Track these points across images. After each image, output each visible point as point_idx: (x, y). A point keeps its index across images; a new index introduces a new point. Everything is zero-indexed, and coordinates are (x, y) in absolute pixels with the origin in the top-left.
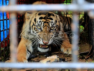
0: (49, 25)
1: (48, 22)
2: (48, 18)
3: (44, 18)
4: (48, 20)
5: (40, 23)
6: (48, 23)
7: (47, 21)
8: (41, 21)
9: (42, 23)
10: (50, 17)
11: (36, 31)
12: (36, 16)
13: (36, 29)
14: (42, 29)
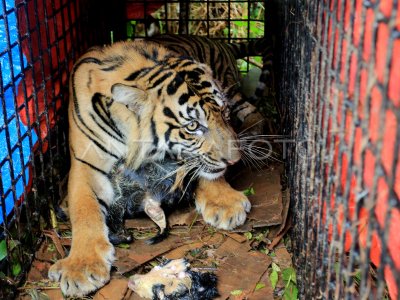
0: (216, 103)
1: (207, 95)
2: (200, 88)
3: (191, 93)
4: (203, 91)
5: (193, 114)
6: (208, 100)
7: (204, 97)
8: (191, 106)
9: (197, 111)
10: (201, 81)
11: (190, 139)
12: (163, 101)
13: (187, 136)
14: (206, 126)
